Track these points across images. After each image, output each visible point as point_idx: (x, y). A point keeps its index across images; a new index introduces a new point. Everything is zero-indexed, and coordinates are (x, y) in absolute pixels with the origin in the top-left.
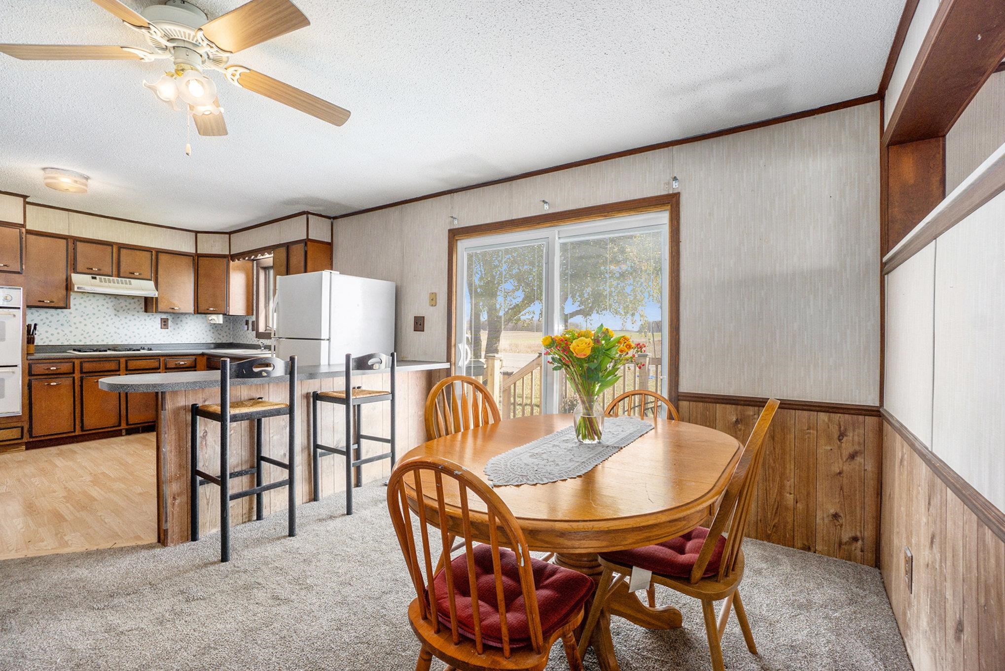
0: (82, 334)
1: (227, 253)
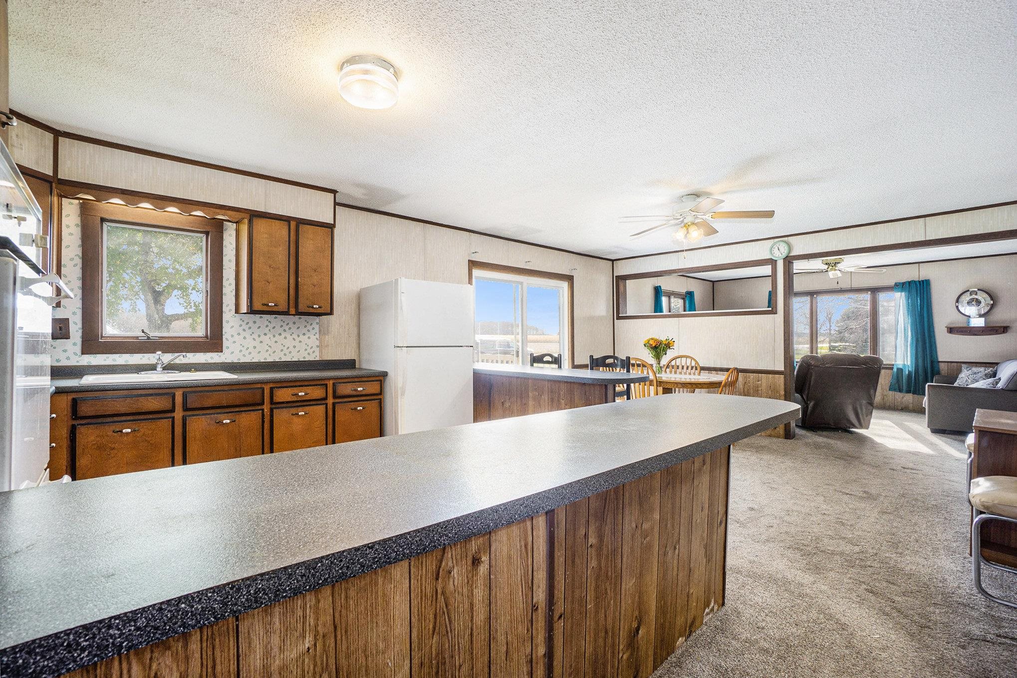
1: (50, 172)
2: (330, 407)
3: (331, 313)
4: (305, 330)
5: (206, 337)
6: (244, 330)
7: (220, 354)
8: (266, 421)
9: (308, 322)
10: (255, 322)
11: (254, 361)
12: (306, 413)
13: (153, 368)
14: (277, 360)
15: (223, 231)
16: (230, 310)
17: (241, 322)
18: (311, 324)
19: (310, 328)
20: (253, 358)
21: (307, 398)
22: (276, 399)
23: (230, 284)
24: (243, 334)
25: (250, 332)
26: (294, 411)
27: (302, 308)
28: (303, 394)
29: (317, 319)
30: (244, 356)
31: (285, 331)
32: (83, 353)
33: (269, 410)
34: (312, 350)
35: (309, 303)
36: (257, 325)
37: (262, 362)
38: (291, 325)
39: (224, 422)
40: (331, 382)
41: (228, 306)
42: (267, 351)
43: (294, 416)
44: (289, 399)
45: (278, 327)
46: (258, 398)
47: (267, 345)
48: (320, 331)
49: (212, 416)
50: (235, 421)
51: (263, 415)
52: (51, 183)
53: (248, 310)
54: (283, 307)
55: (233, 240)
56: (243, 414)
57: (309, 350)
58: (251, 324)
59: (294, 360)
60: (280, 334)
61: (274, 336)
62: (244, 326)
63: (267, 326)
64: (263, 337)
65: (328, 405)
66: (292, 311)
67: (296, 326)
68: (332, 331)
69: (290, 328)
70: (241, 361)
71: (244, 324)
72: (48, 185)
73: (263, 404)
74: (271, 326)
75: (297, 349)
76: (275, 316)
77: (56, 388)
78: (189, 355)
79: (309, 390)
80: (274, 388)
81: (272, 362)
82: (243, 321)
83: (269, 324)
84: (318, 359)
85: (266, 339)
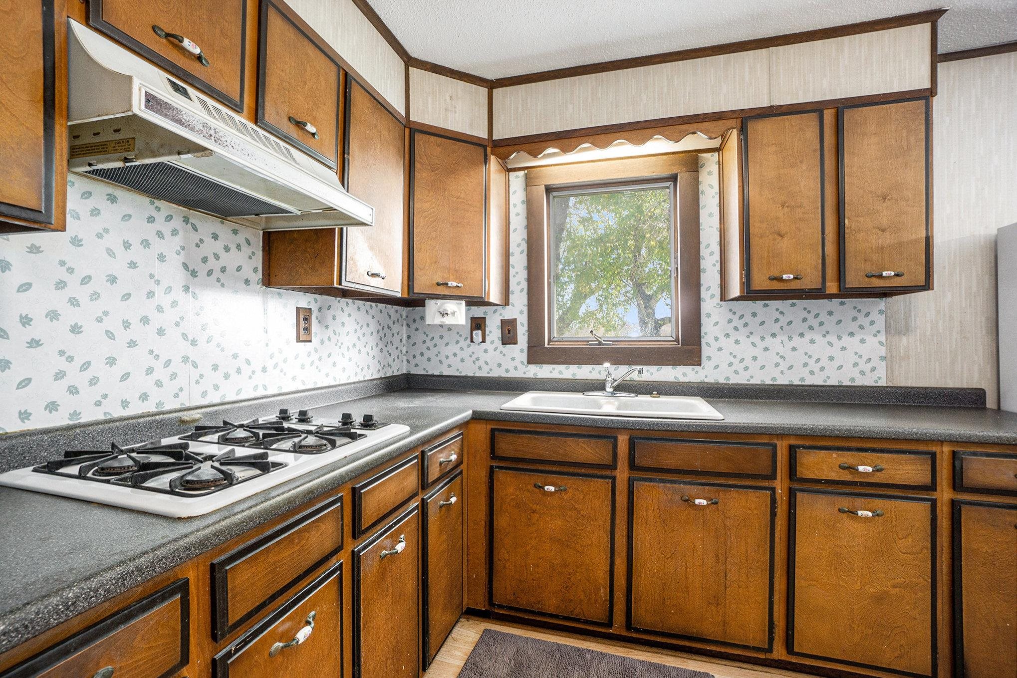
0: (60, 375)
1: (484, 135)
2: (944, 511)
3: (927, 285)
4: (853, 327)
5: (677, 340)
6: (736, 329)
7: (697, 368)
8: (778, 515)
9: (859, 311)
10: (754, 315)
11: (752, 382)
12: (878, 515)
13: (599, 386)
14: (797, 382)
15: (697, 167)
16: (713, 296)
17: (730, 316)
18: (868, 314)
19: (865, 322)
20: (752, 377)
21: (879, 478)
22: (804, 472)
23: (712, 254)
24: (734, 336)
25: (747, 330)
26: (845, 503)
27: (853, 279)
28: (870, 469)
29: (881, 304)
30: (736, 372)
31: (811, 328)
32: (529, 363)
33: (786, 492)
34: (870, 366)
35: (870, 269)
36: (759, 319)
37: (767, 385)
38: (823, 317)
39: (697, 501)
40: (947, 449)
41: (708, 288)
42: (777, 365)
43: (845, 515)
44: (833, 476)
45: (797, 322)
46: (763, 464)
47: (778, 354)
48: (888, 328)
49: (676, 485)
50: (716, 503)
51: (773, 501)
52: (485, 147)
53: (742, 290)
54: (811, 281)
55: (714, 180)
56: (734, 493)
57: (863, 366)
58: (748, 318)
59: (830, 383)
60: (802, 335)
61: (790, 338)
62: (737, 322)
63: (777, 320)
64: (769, 341)
65: (939, 504)
66: (832, 287)
67: (834, 318)
68: (916, 328)
69: (821, 324)
70: (731, 381)
71: (735, 317)
72: (481, 150)
73: (773, 477)
74: (783, 320)
75: (836, 364)
76: (790, 301)
77: (473, 412)
78: (653, 369)
79: (883, 461)
80: (799, 447)
81: (787, 385)
82: (734, 313)
83: (780, 317)
84: (883, 383)
85: (775, 344)
